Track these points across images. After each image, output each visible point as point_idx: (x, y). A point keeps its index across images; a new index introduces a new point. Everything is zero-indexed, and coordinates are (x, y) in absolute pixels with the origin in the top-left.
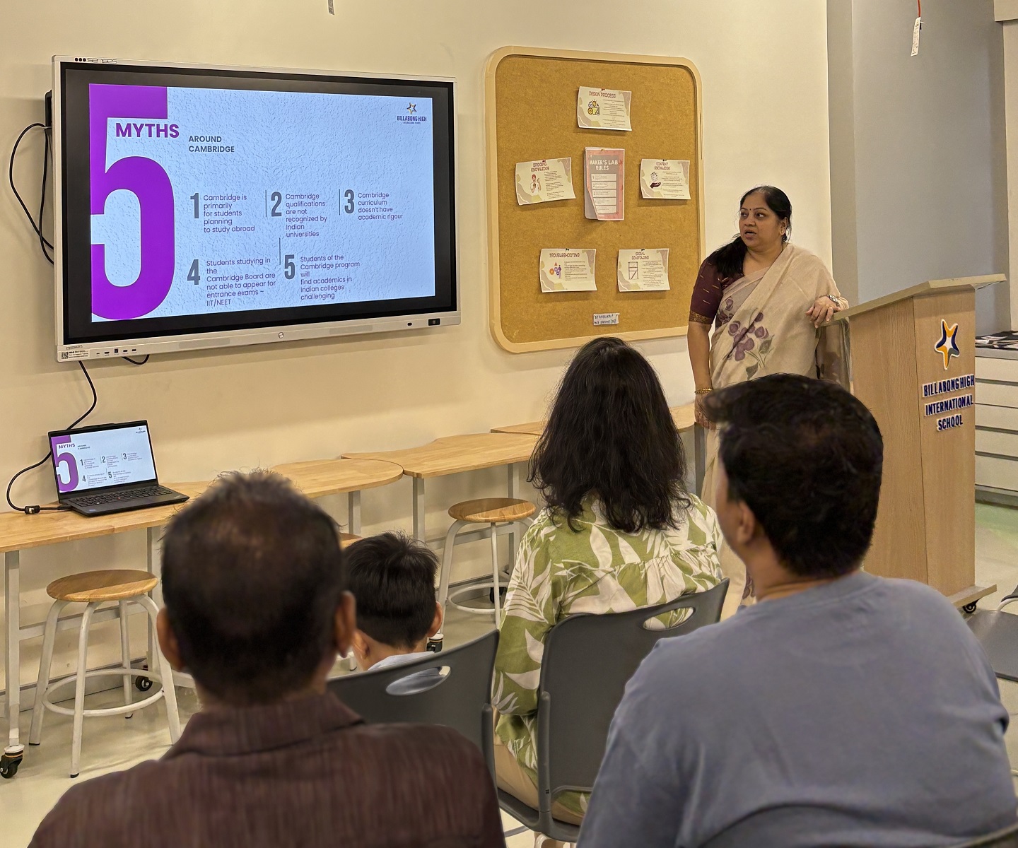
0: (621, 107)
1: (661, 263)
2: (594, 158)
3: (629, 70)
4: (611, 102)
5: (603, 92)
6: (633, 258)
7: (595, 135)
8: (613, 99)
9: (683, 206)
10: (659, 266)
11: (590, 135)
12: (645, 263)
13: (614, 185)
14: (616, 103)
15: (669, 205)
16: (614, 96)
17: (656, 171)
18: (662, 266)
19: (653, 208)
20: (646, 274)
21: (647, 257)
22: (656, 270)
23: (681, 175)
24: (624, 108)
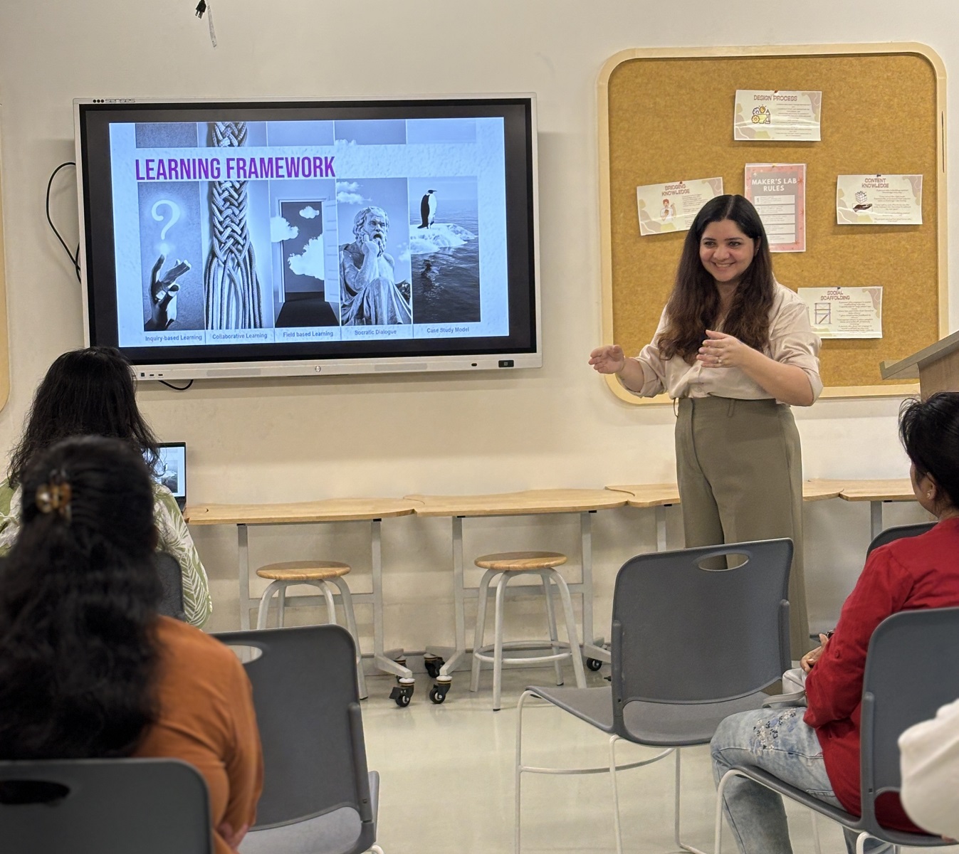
0: (807, 112)
1: (871, 304)
2: (760, 177)
3: (821, 64)
4: (790, 107)
5: (777, 94)
6: (823, 298)
7: (763, 149)
8: (794, 102)
9: (912, 233)
10: (867, 308)
11: (756, 149)
12: (843, 305)
13: (792, 209)
14: (796, 107)
15: (886, 232)
16: (795, 99)
17: (864, 190)
18: (872, 308)
19: (857, 237)
20: (843, 318)
21: (847, 298)
22: (862, 313)
23: (910, 194)
24: (810, 113)
